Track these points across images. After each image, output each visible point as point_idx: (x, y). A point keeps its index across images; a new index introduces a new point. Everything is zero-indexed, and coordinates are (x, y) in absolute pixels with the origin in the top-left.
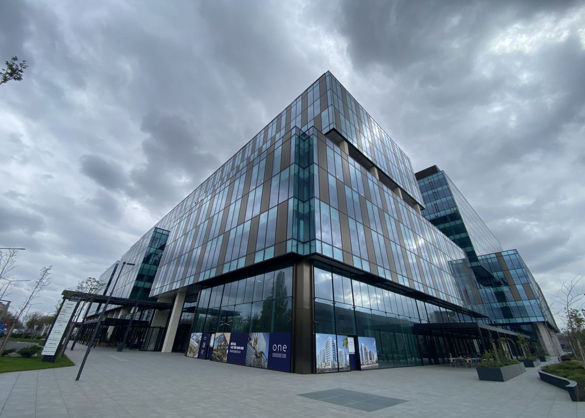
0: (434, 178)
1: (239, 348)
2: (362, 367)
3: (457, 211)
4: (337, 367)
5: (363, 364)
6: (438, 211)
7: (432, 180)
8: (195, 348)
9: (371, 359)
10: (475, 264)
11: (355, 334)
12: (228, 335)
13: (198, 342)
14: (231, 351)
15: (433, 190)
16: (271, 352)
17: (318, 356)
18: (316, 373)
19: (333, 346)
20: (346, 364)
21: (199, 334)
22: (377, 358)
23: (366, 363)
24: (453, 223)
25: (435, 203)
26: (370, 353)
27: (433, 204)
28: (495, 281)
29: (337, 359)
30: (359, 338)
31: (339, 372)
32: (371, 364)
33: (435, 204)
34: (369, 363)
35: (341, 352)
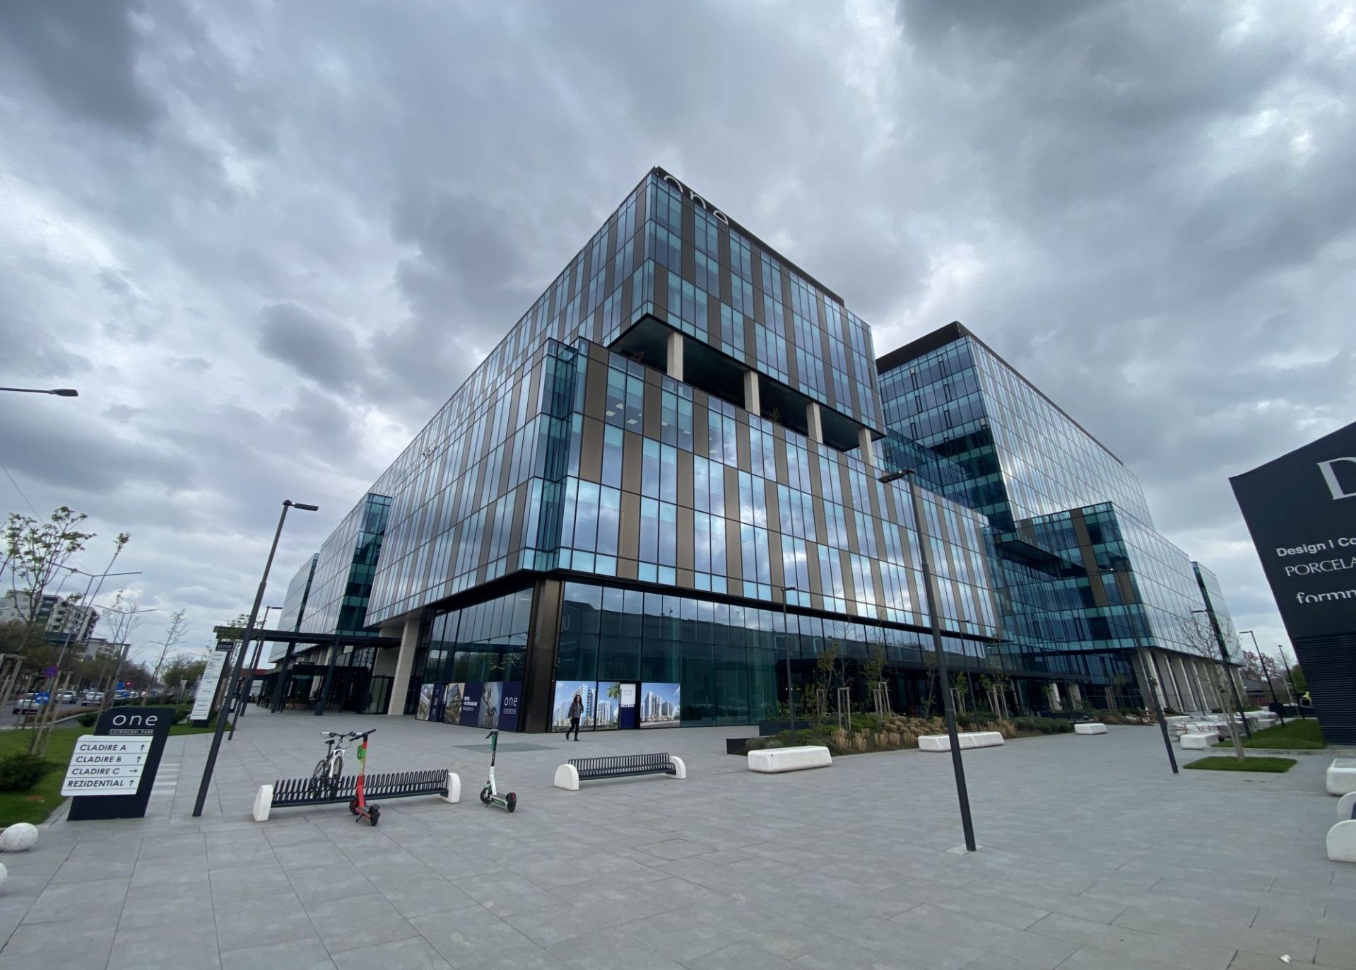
0: (950, 351)
1: (472, 704)
2: (642, 725)
3: (986, 425)
4: (592, 724)
5: (646, 721)
6: (949, 426)
7: (945, 356)
8: (426, 706)
9: (664, 713)
10: (1007, 537)
11: (639, 679)
12: (462, 686)
13: (429, 698)
14: (464, 709)
15: (945, 381)
16: (502, 707)
17: (558, 710)
18: (551, 732)
19: (588, 697)
20: (611, 720)
21: (431, 686)
22: (679, 712)
23: (654, 720)
24: (975, 453)
25: (946, 409)
26: (664, 706)
27: (941, 411)
28: (1064, 567)
29: (593, 714)
30: (644, 685)
31: (594, 730)
32: (662, 721)
33: (945, 412)
34: (660, 720)
35: (603, 705)
